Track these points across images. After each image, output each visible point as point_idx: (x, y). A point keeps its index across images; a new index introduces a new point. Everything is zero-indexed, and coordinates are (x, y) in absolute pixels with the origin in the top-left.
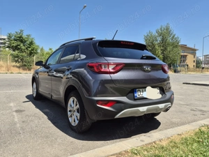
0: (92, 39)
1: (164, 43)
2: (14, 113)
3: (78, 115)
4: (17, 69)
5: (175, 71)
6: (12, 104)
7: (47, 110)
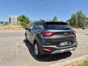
0: (44, 21)
1: (79, 17)
2: (17, 48)
3: (38, 51)
4: (23, 28)
5: (83, 29)
6: (17, 44)
7: (29, 47)
